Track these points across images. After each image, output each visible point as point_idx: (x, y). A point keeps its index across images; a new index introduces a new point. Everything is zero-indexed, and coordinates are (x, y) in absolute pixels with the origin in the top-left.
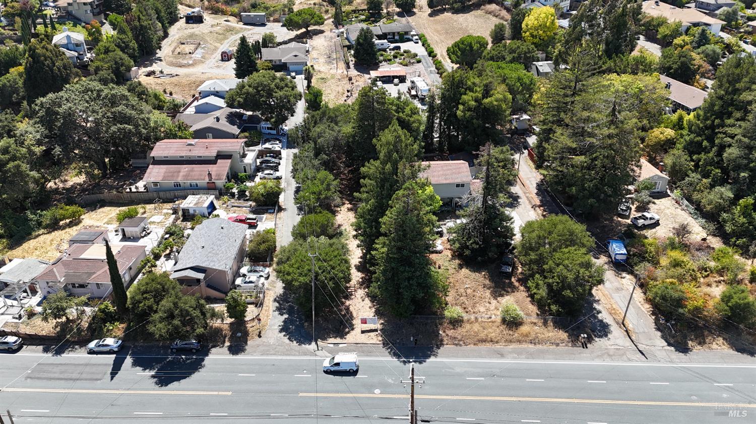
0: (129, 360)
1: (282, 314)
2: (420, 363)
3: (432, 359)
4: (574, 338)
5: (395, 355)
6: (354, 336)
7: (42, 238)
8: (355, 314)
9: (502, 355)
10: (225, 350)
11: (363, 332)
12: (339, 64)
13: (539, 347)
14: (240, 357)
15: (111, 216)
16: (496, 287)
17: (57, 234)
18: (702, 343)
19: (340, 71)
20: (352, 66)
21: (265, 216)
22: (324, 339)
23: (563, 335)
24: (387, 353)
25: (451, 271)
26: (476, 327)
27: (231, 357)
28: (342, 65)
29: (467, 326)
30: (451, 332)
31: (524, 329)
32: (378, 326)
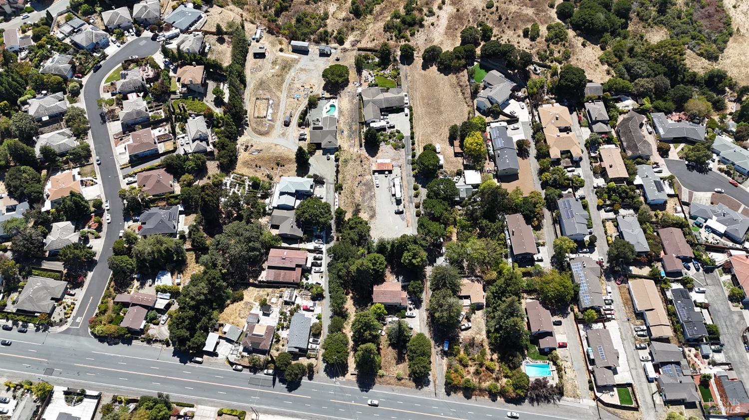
0: (277, 380)
1: (324, 363)
2: (367, 391)
3: (371, 390)
4: (417, 387)
5: (360, 387)
6: (348, 376)
7: (231, 306)
8: (349, 365)
9: (393, 391)
10: (307, 378)
11: (352, 374)
12: (356, 140)
13: (406, 388)
14: (312, 382)
15: (255, 295)
16: (399, 359)
17: (236, 304)
18: (455, 393)
19: (356, 150)
20: (363, 144)
21: (317, 302)
22: (338, 377)
23: (414, 384)
24: (357, 385)
25: (386, 347)
26: (388, 378)
27: (309, 381)
28: (357, 143)
29: (385, 377)
30: (379, 379)
31: (403, 381)
32: (356, 373)
